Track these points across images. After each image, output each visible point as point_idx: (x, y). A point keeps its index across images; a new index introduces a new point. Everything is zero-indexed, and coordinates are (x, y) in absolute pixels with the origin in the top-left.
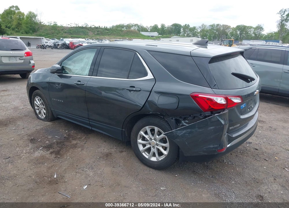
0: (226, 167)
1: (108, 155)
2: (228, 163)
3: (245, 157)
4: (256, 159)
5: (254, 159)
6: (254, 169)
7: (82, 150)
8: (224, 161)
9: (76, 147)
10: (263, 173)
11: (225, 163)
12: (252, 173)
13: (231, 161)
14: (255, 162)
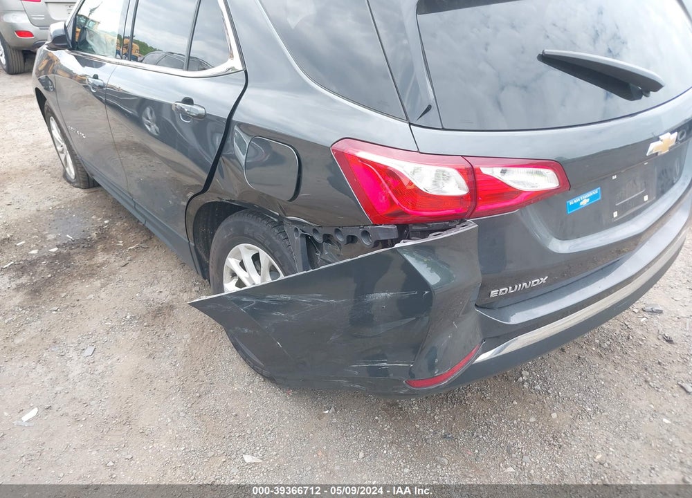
0: (515, 403)
1: (161, 313)
2: (532, 386)
3: (610, 368)
4: (646, 381)
5: (642, 379)
6: (620, 423)
7: (103, 286)
8: (522, 376)
9: (92, 275)
10: (647, 443)
11: (523, 383)
12: (603, 441)
13: (545, 380)
14: (639, 391)
